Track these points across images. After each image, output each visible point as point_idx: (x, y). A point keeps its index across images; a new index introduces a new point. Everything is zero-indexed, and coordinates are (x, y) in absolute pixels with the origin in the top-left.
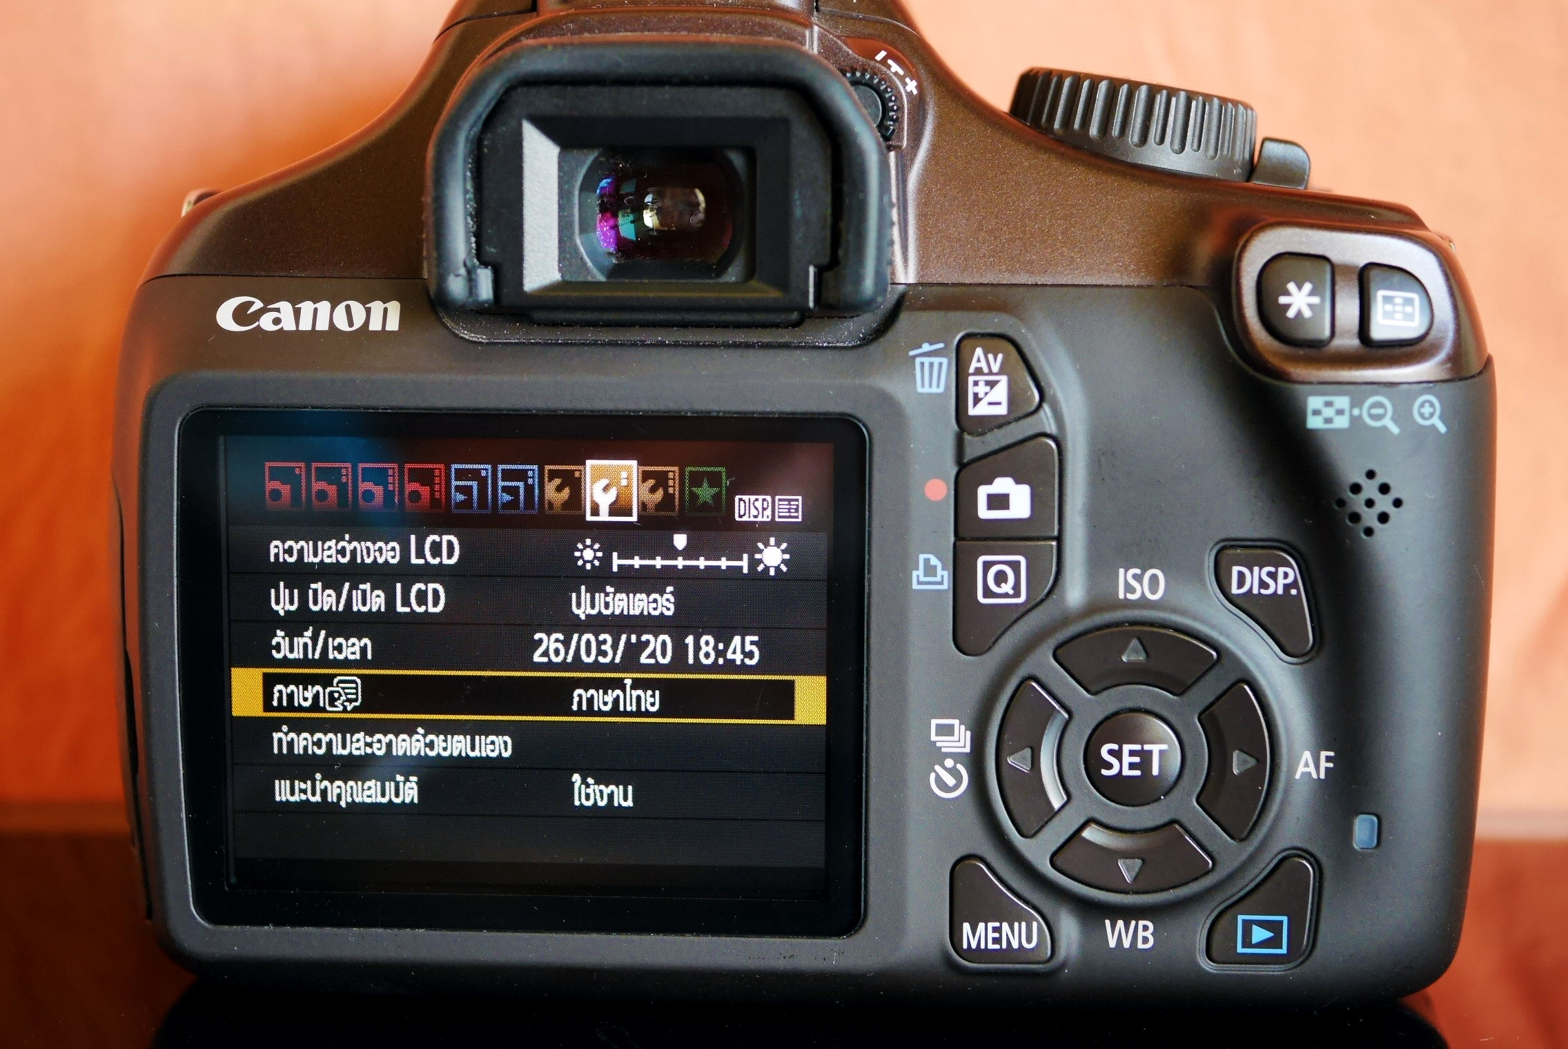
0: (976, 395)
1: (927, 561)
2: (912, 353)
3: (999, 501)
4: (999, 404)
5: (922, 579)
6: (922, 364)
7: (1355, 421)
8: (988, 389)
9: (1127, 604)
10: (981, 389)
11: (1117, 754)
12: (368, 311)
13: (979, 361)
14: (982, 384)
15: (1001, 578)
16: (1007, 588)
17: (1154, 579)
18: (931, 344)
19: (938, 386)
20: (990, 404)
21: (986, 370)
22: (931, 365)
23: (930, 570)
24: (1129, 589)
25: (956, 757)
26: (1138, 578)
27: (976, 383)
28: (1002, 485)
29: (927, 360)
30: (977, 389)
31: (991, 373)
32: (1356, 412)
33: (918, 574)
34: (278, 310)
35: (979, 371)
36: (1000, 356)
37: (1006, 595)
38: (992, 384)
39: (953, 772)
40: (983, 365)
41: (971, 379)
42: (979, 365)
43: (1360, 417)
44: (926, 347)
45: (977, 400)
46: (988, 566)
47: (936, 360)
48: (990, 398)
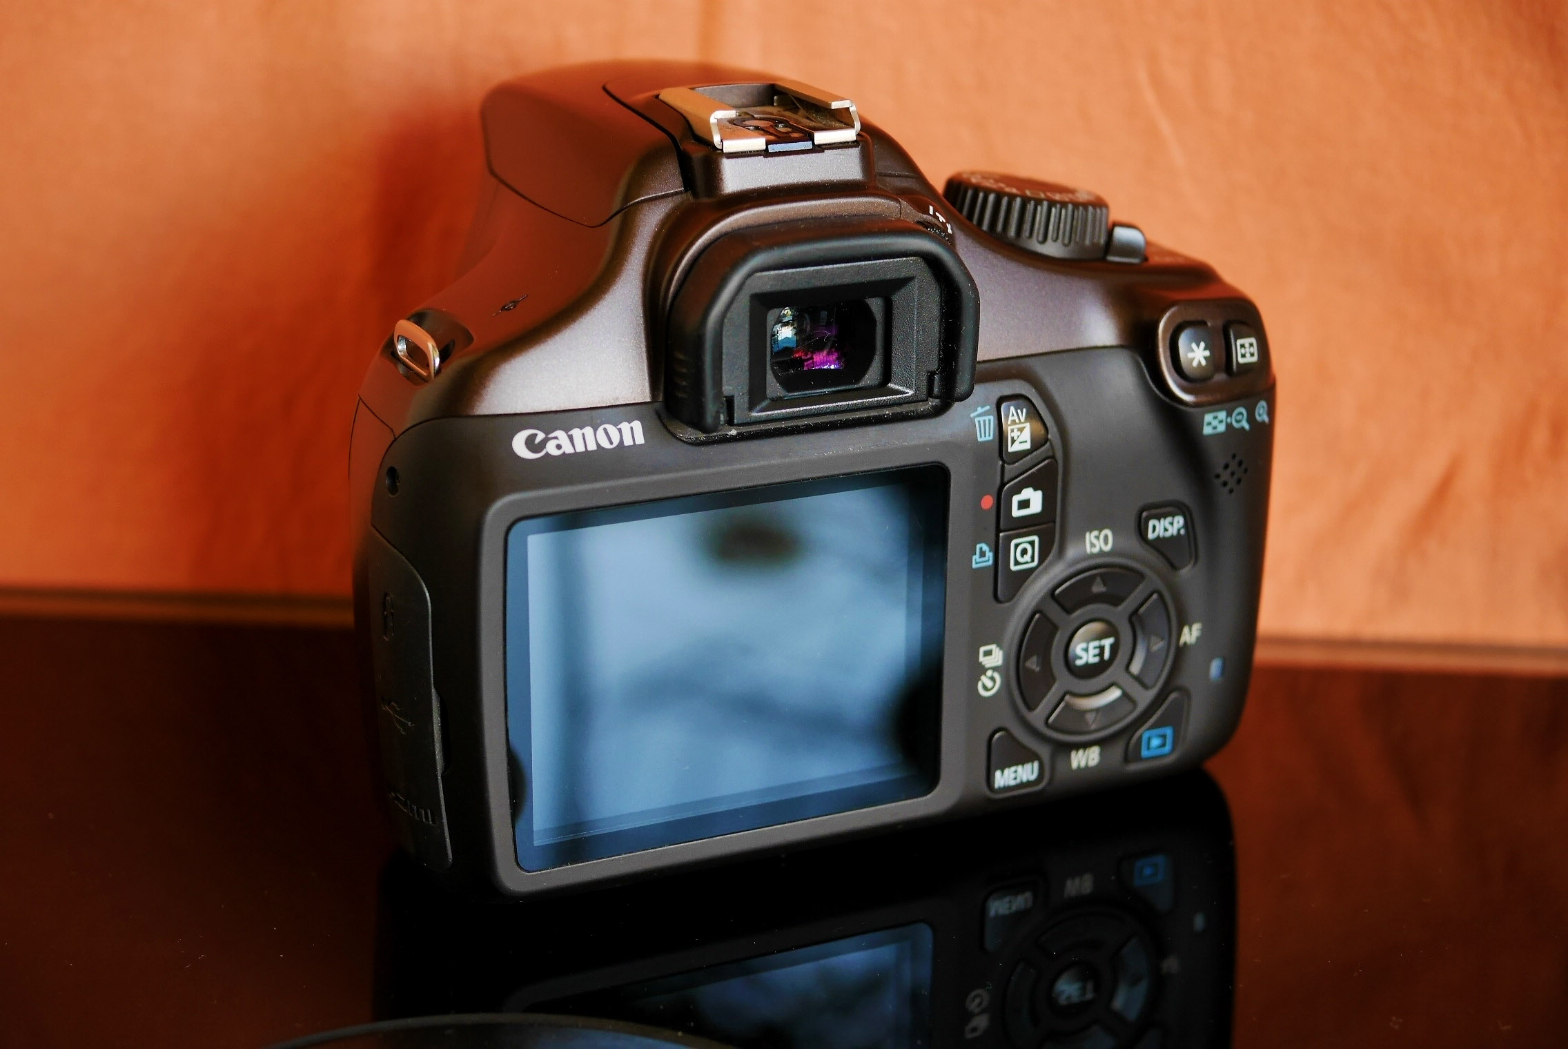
0: (1013, 438)
1: (981, 549)
2: (972, 415)
3: (1024, 504)
4: (1026, 442)
5: (978, 560)
6: (979, 422)
7: (1229, 426)
8: (1019, 433)
9: (1093, 556)
10: (1016, 434)
11: (1086, 650)
12: (620, 430)
13: (1013, 415)
14: (1015, 430)
15: (1024, 552)
16: (1027, 558)
17: (1106, 538)
18: (982, 407)
19: (989, 435)
20: (1021, 443)
21: (1017, 421)
22: (984, 421)
23: (983, 554)
24: (1093, 545)
25: (995, 669)
26: (1097, 538)
27: (1012, 431)
28: (1028, 493)
29: (981, 419)
30: (1013, 435)
31: (1020, 422)
32: (1229, 420)
33: (976, 558)
34: (556, 438)
35: (1014, 422)
36: (1024, 410)
37: (1027, 563)
38: (1021, 430)
39: (992, 679)
40: (1016, 417)
41: (1010, 428)
42: (1013, 418)
43: (1231, 423)
44: (980, 410)
45: (1013, 441)
46: (1017, 546)
47: (987, 418)
48: (1021, 439)
